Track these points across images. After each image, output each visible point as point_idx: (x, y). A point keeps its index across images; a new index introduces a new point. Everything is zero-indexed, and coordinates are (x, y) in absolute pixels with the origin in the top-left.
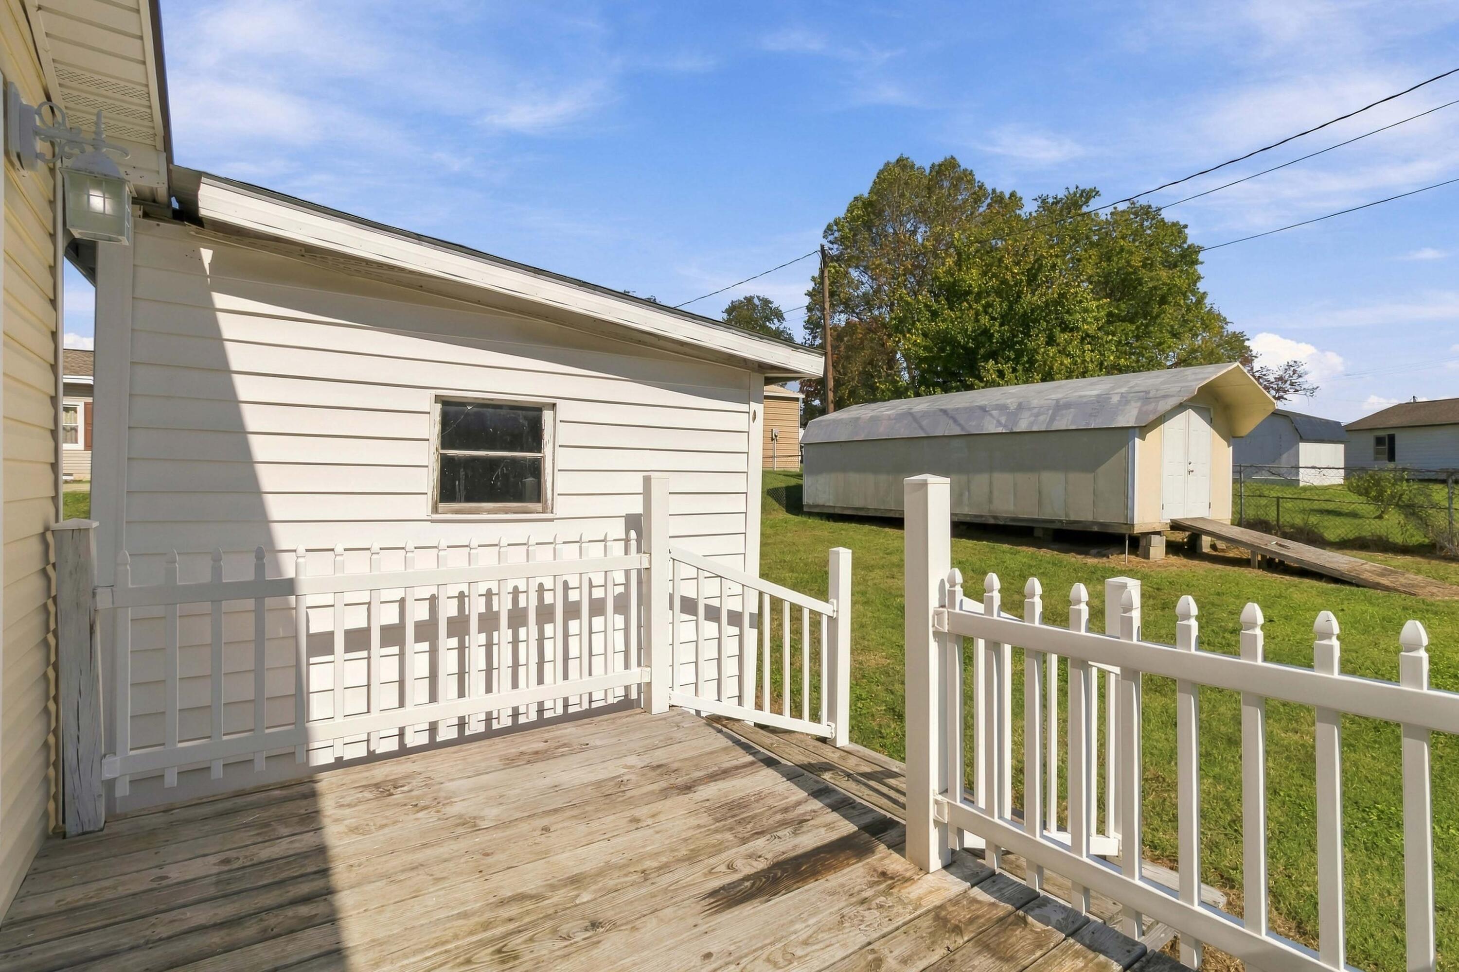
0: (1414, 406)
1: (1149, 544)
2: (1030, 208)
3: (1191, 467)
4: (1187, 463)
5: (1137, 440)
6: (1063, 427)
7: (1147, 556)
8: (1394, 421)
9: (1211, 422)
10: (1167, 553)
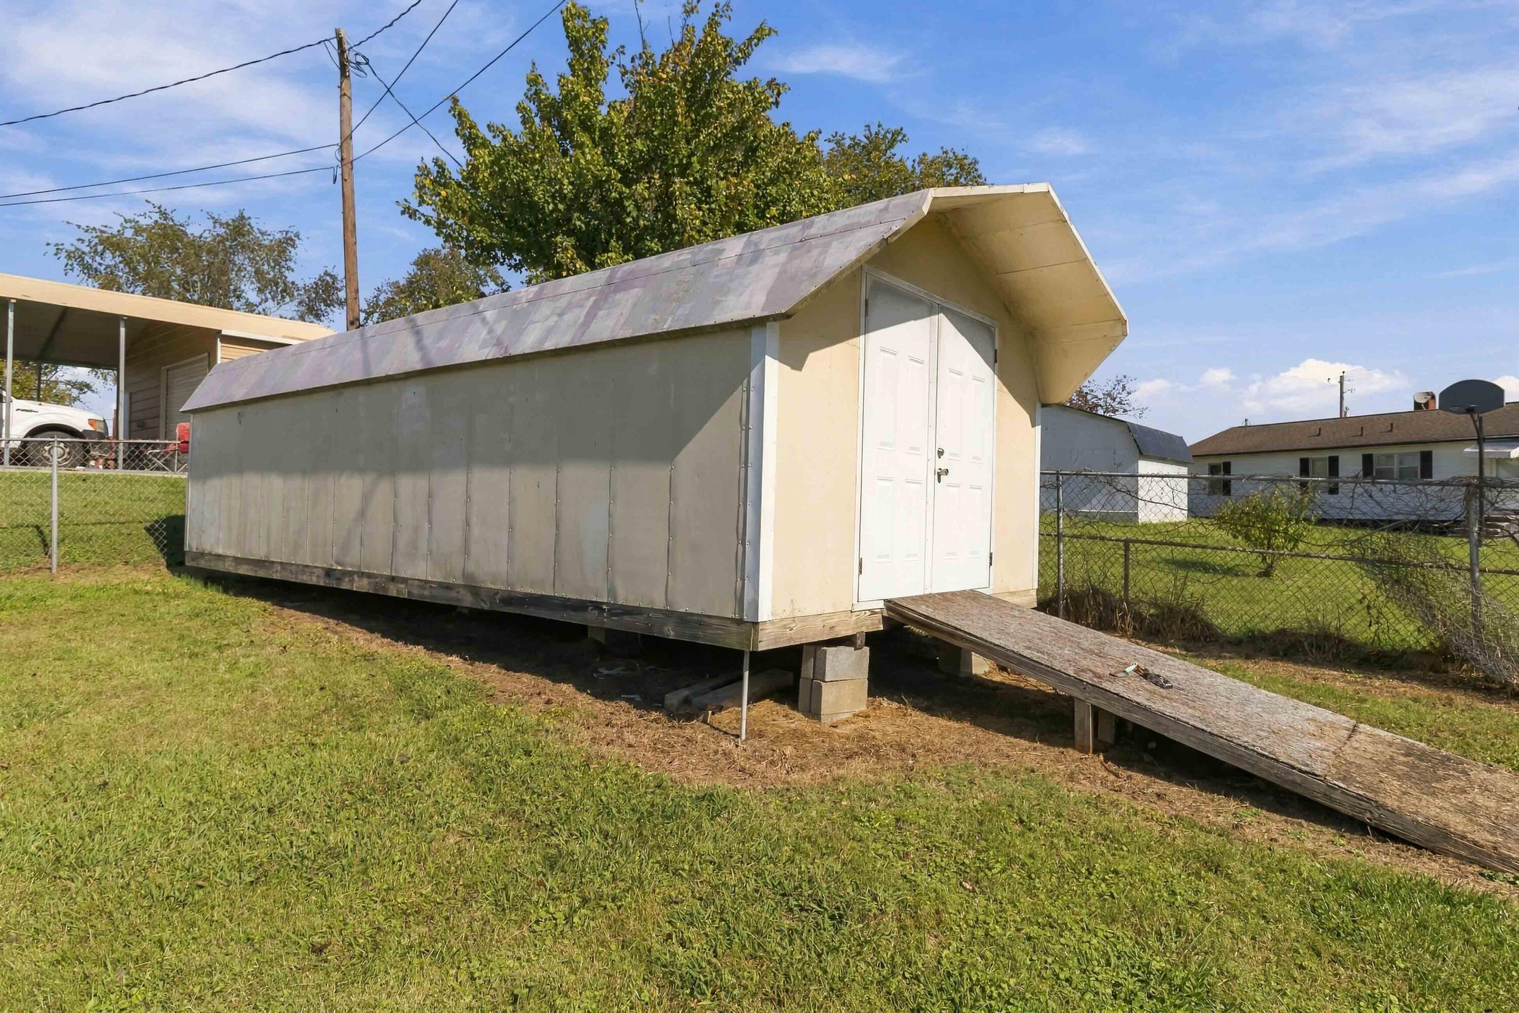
0: (1246, 430)
1: (819, 673)
2: (825, 147)
3: (942, 464)
4: (933, 454)
5: (772, 366)
6: (605, 336)
7: (814, 713)
8: (1229, 447)
9: (995, 360)
10: (871, 693)
